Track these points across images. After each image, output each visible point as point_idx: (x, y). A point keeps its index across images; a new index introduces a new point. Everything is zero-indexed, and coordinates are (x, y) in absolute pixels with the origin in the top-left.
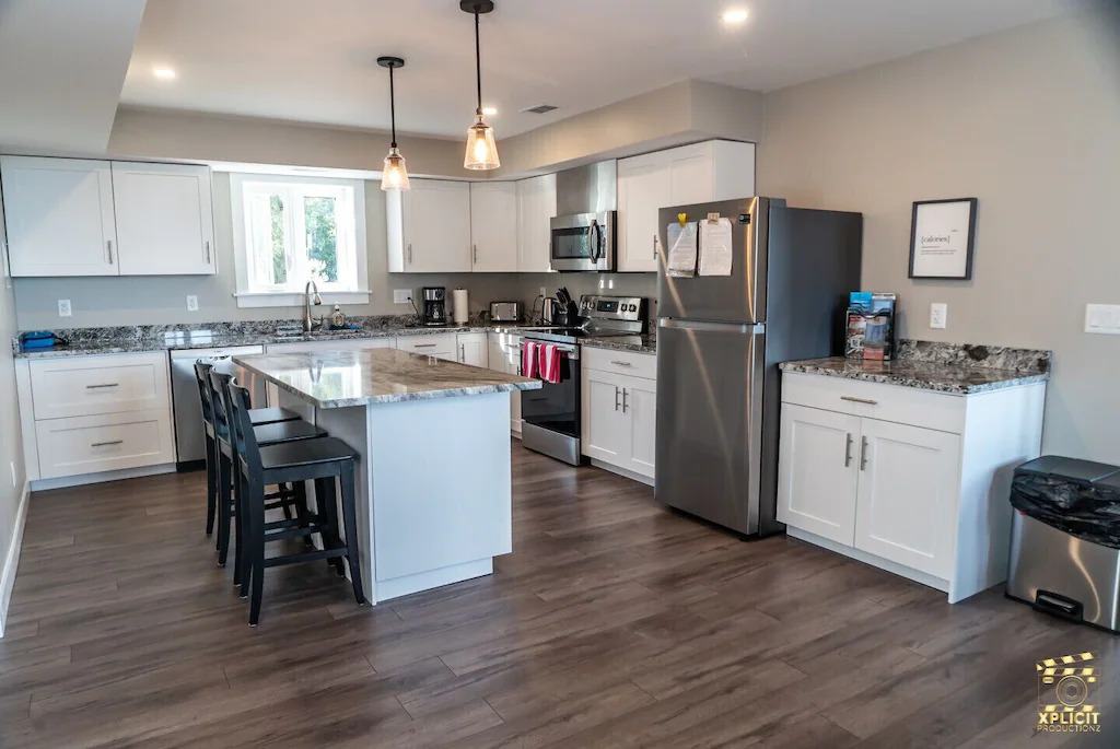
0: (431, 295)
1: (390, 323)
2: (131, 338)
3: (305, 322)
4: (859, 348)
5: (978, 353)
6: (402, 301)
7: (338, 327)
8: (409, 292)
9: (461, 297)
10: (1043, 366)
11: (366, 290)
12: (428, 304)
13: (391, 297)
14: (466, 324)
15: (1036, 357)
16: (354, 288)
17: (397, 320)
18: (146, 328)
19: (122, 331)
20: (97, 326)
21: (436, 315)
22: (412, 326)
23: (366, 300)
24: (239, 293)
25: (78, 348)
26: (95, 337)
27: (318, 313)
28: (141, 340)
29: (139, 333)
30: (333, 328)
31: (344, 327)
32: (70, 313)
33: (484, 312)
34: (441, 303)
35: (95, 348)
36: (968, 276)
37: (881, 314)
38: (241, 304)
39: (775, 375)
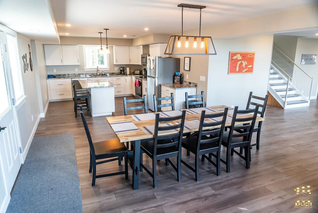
0: (121, 69)
1: (114, 74)
2: (66, 76)
3: (97, 74)
4: (176, 82)
5: (190, 83)
6: (116, 70)
7: (103, 75)
8: (118, 68)
9: (128, 69)
10: (196, 86)
11: (109, 68)
12: (121, 70)
13: (114, 69)
14: (129, 75)
15: (195, 84)
16: (107, 67)
17: (115, 73)
18: (68, 74)
19: (64, 75)
20: (60, 74)
21: (123, 73)
22: (118, 75)
23: (109, 70)
24: (85, 68)
25: (57, 78)
26: (60, 76)
27: (99, 72)
28: (68, 77)
29: (67, 75)
30: (102, 75)
31: (104, 75)
32: (56, 72)
33: (133, 72)
34: (124, 70)
35: (60, 78)
36: (190, 70)
37: (179, 76)
38: (85, 70)
39: (160, 86)
